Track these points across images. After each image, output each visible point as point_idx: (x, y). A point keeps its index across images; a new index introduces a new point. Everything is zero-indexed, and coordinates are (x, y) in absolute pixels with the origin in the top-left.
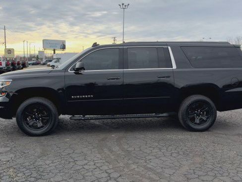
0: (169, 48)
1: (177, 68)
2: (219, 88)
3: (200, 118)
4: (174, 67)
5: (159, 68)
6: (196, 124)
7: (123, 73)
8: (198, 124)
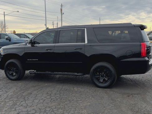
0: (85, 29)
1: (88, 43)
2: (115, 57)
3: (103, 78)
4: (86, 42)
5: (77, 43)
6: (100, 82)
7: (54, 47)
8: (102, 83)
